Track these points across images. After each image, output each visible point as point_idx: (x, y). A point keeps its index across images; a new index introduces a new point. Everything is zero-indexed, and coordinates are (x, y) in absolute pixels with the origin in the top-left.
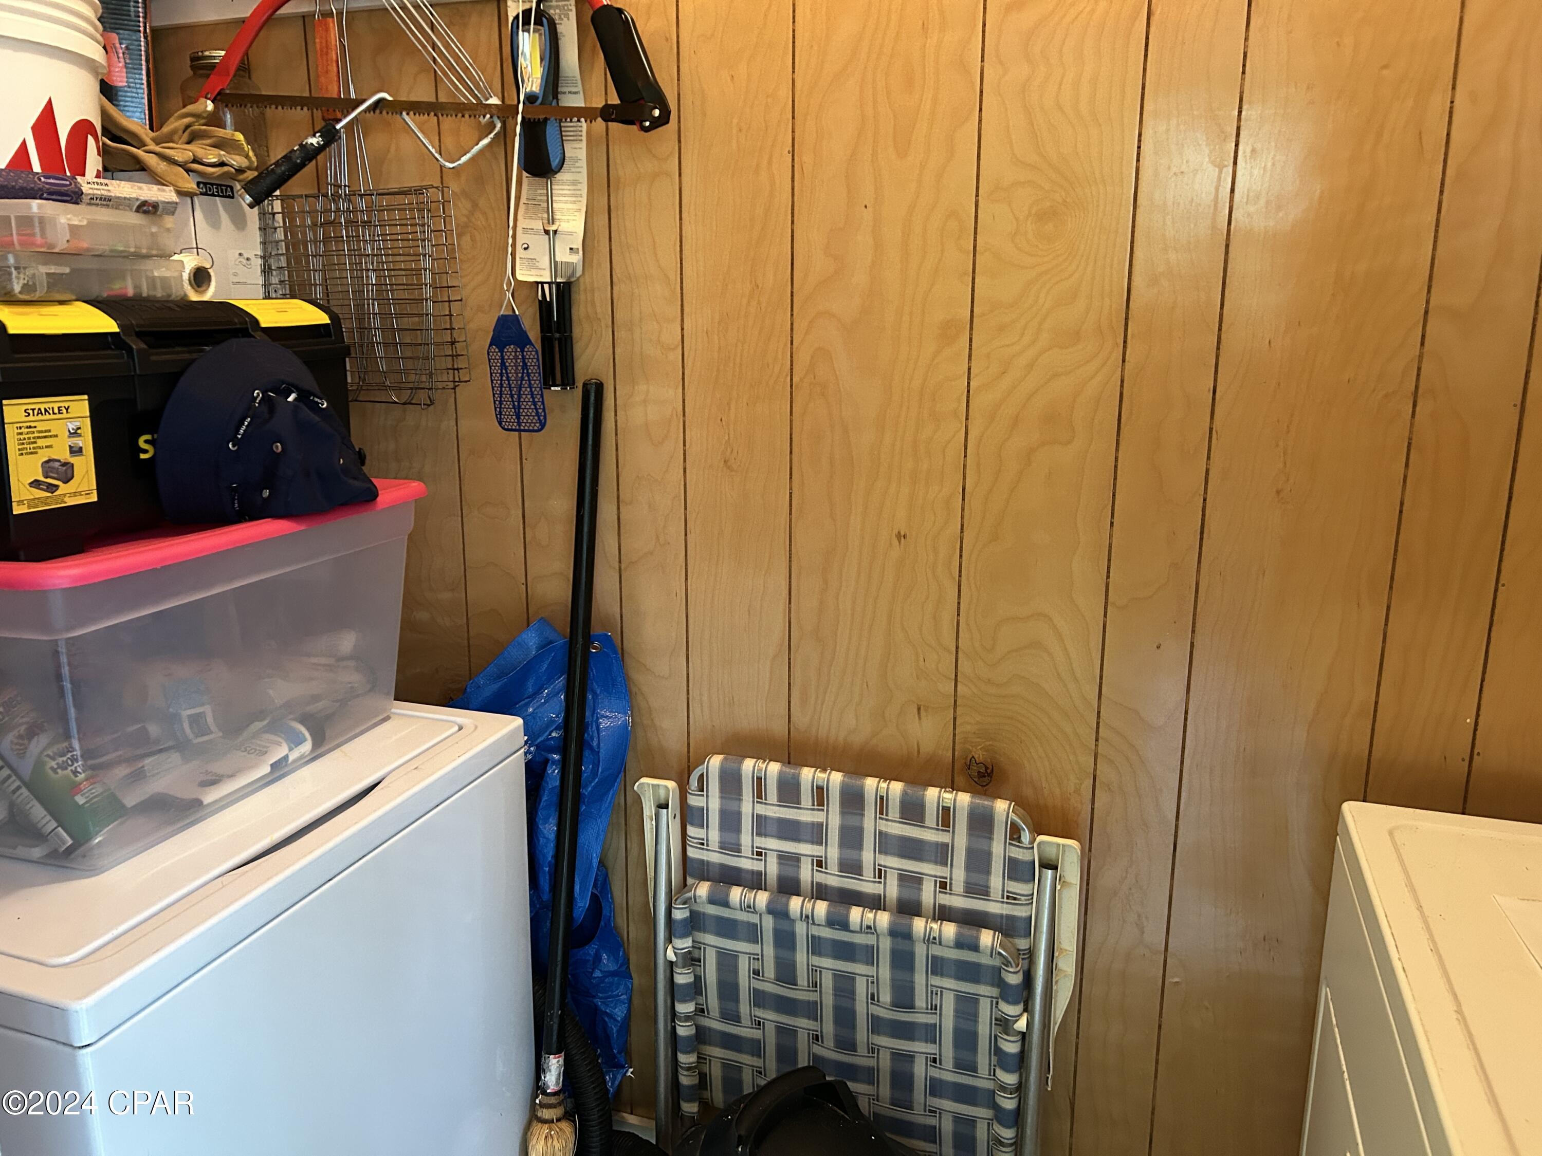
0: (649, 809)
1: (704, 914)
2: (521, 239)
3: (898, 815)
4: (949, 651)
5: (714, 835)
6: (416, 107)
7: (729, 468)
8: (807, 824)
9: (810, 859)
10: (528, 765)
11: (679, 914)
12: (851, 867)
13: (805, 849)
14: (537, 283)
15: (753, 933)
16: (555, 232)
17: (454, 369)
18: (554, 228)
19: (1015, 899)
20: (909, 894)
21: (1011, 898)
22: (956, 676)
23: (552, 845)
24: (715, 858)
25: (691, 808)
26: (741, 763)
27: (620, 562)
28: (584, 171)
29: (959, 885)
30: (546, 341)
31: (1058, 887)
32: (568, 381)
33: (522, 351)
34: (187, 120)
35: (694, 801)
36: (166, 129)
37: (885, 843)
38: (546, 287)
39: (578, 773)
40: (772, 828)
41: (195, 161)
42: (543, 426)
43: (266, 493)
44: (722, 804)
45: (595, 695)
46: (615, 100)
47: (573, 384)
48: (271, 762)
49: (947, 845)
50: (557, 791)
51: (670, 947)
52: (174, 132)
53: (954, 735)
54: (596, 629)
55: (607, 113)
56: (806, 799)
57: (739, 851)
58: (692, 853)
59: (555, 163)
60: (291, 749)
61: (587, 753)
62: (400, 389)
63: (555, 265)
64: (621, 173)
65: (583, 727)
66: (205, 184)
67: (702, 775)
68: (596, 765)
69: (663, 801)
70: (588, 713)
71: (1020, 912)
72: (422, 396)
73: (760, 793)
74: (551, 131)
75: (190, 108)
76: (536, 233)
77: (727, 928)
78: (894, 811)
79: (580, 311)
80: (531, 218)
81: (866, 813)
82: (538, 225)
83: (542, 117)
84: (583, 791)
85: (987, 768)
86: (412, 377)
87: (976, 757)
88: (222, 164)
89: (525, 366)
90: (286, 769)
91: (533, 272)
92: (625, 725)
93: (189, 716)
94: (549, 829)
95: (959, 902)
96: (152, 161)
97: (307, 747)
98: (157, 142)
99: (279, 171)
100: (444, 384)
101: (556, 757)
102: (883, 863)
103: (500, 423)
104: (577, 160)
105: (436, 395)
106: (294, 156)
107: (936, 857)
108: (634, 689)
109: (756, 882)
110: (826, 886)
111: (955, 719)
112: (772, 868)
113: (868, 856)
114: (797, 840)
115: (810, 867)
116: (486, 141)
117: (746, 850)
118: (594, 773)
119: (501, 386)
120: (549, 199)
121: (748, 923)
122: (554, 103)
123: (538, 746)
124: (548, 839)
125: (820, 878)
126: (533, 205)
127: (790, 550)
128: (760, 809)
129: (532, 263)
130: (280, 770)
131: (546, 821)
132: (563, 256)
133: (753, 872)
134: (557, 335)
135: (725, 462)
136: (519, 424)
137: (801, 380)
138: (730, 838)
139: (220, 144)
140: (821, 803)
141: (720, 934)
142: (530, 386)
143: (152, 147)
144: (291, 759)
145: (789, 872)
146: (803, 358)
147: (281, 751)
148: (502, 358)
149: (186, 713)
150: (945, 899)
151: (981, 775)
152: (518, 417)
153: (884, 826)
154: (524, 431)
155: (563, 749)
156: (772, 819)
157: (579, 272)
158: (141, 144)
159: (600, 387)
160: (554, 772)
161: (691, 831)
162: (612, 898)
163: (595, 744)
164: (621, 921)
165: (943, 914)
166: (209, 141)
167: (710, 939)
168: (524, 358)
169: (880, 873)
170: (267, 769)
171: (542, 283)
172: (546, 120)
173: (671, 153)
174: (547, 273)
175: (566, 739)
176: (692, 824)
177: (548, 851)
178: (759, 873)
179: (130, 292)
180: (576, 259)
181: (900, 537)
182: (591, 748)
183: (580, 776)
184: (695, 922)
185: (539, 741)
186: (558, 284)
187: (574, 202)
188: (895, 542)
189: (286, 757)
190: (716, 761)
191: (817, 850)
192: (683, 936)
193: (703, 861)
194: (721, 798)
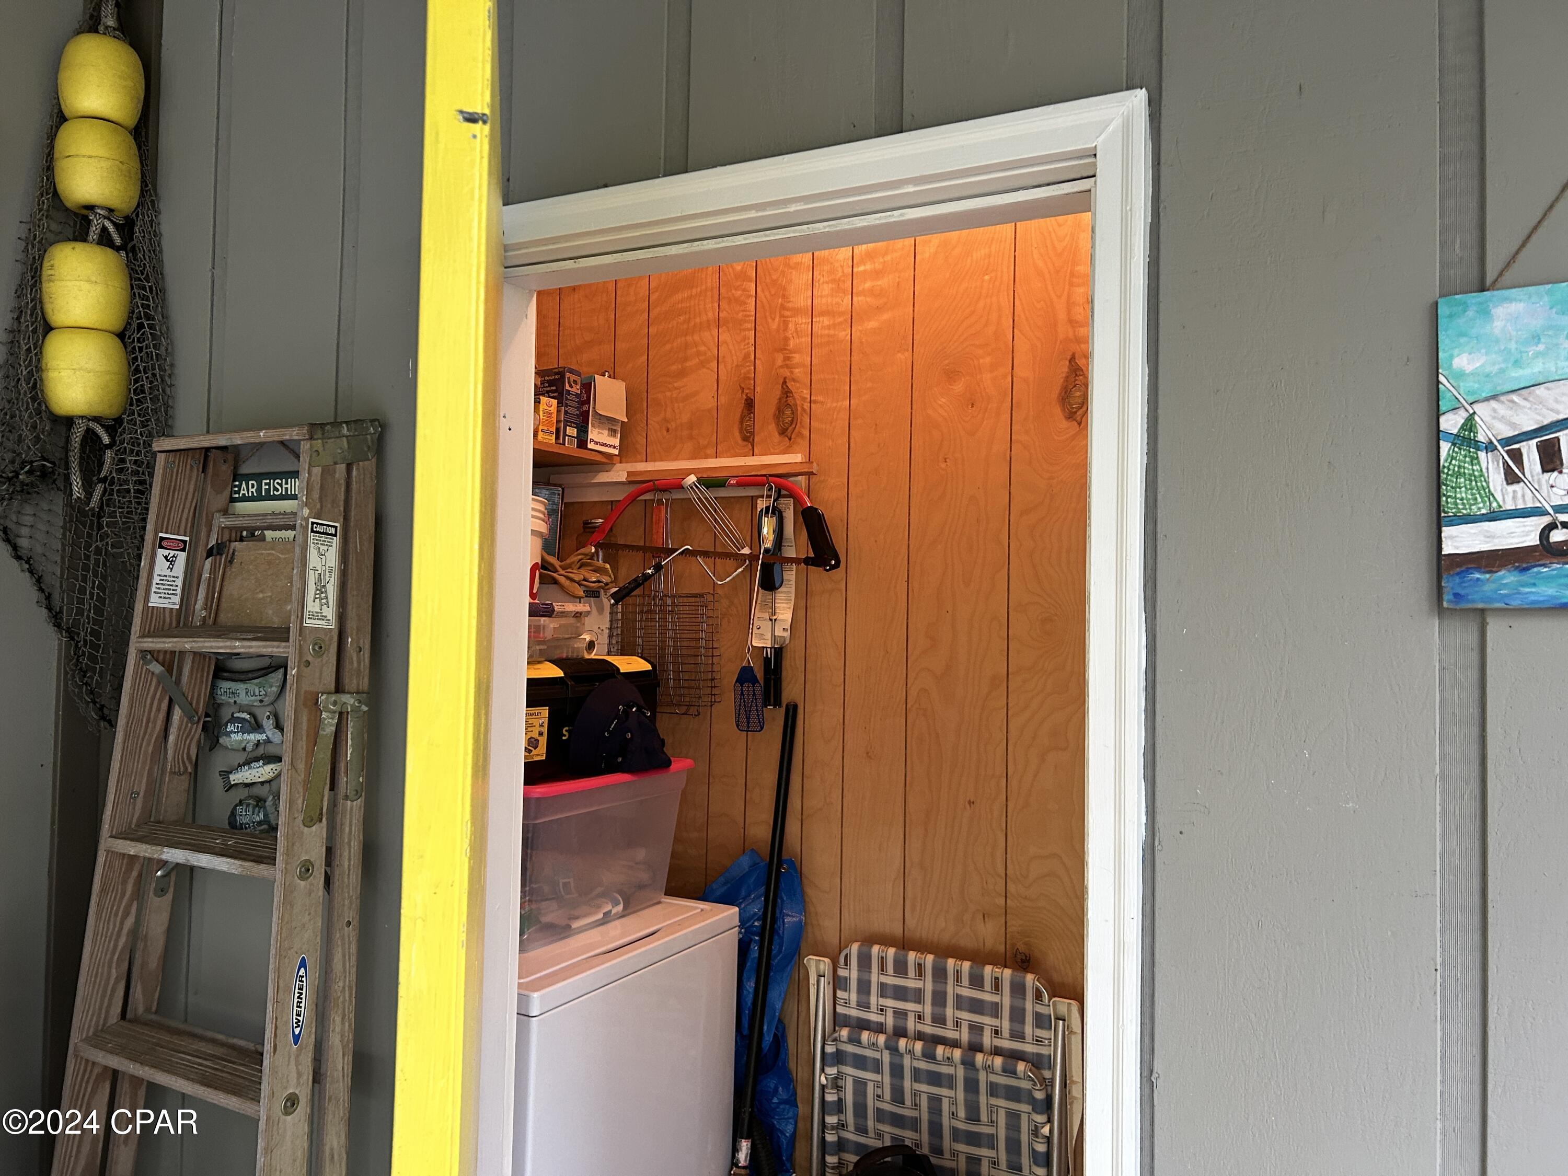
0: (813, 980)
1: (846, 1052)
2: (757, 623)
3: (968, 983)
4: (1001, 877)
5: (854, 997)
6: (705, 554)
7: (870, 757)
8: (911, 989)
9: (913, 1013)
10: (740, 941)
11: (830, 1049)
12: (939, 1020)
13: (910, 1006)
14: (764, 647)
15: (876, 1066)
16: (775, 620)
17: (712, 695)
18: (775, 618)
19: (1041, 1041)
20: (976, 1039)
21: (1038, 1041)
22: (1006, 893)
23: (751, 996)
24: (854, 1013)
25: (839, 977)
26: (871, 947)
27: (802, 814)
28: (794, 588)
29: (1006, 1033)
30: (767, 681)
31: (1067, 1033)
32: (777, 703)
33: (754, 686)
34: (580, 557)
35: (842, 973)
36: (568, 561)
37: (960, 1003)
38: (769, 650)
39: (770, 950)
40: (890, 992)
41: (585, 580)
42: (762, 728)
43: (620, 759)
44: (859, 975)
45: (783, 901)
46: (812, 555)
47: (780, 706)
48: (604, 911)
49: (997, 1003)
50: (756, 961)
51: (823, 1075)
52: (573, 563)
53: (1006, 934)
54: (785, 856)
55: (807, 561)
56: (911, 972)
57: (869, 1008)
58: (840, 1009)
59: (777, 585)
60: (613, 907)
61: (776, 937)
62: (680, 705)
63: (774, 637)
64: (814, 588)
65: (774, 920)
66: (587, 591)
67: (847, 954)
68: (781, 946)
69: (822, 973)
70: (778, 911)
71: (1044, 1051)
72: (693, 710)
73: (882, 968)
74: (777, 568)
75: (582, 550)
76: (765, 620)
77: (860, 1062)
78: (965, 981)
79: (787, 663)
80: (762, 612)
81: (948, 982)
82: (767, 616)
83: (772, 562)
84: (772, 962)
85: (1026, 956)
86: (688, 699)
87: (1020, 948)
88: (599, 582)
89: (754, 695)
90: (609, 919)
91: (762, 641)
92: (800, 921)
93: (563, 883)
94: (750, 985)
95: (1006, 1044)
96: (562, 579)
97: (620, 908)
98: (563, 568)
99: (630, 587)
100: (706, 703)
101: (757, 938)
102: (959, 1017)
103: (738, 727)
104: (789, 581)
105: (701, 709)
106: (638, 579)
107: (992, 1012)
108: (807, 900)
109: (879, 1028)
110: (924, 1033)
111: (1006, 923)
112: (890, 1021)
113: (949, 1012)
114: (905, 1000)
115: (913, 1019)
116: (740, 570)
117: (874, 1007)
118: (780, 951)
119: (740, 705)
120: (773, 602)
121: (874, 1059)
122: (779, 555)
123: (745, 929)
124: (749, 992)
125: (920, 1027)
126: (764, 606)
127: (905, 809)
128: (883, 979)
129: (761, 636)
130: (607, 918)
131: (749, 979)
132: (779, 632)
133: (877, 1022)
134: (773, 677)
135: (867, 753)
136: (748, 727)
137: (912, 706)
138: (864, 998)
139: (597, 570)
140: (920, 975)
141: (856, 1067)
142: (756, 706)
143: (562, 572)
144: (613, 912)
145: (900, 1023)
146: (913, 693)
147: (608, 907)
148: (742, 689)
149: (562, 881)
150: (999, 1043)
151: (1023, 961)
152: (748, 723)
153: (960, 991)
154: (751, 731)
155: (762, 935)
156: (890, 985)
157: (787, 641)
158: (556, 571)
159: (795, 707)
160: (755, 948)
161: (840, 994)
162: (787, 1046)
163: (781, 932)
164: (792, 1065)
165: (997, 1051)
166: (590, 568)
167: (849, 1070)
168: (754, 690)
169: (957, 1024)
170: (601, 916)
171: (767, 648)
172: (774, 563)
173: (842, 579)
174: (769, 642)
175: (763, 926)
176: (840, 989)
177: (749, 1000)
178: (882, 1024)
179: (564, 656)
180: (787, 634)
181: (971, 803)
182: (778, 934)
183: (771, 953)
184: (839, 1058)
185: (748, 925)
186: (775, 649)
187: (787, 603)
188: (968, 806)
189: (611, 911)
190: (855, 947)
191: (918, 1007)
192: (832, 1065)
193: (846, 1015)
194: (859, 970)
